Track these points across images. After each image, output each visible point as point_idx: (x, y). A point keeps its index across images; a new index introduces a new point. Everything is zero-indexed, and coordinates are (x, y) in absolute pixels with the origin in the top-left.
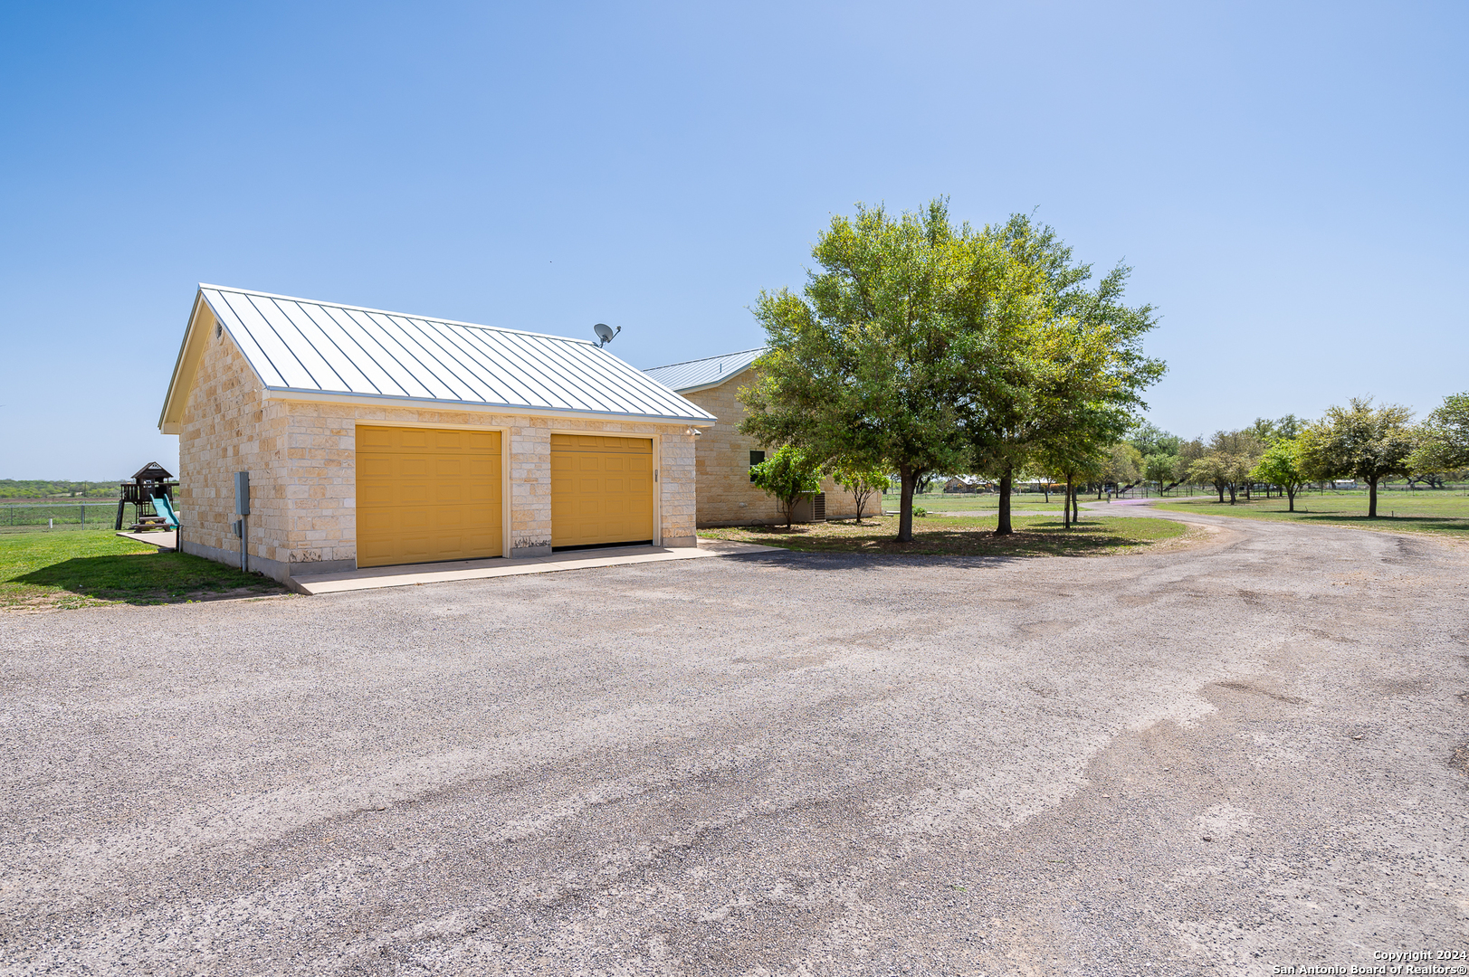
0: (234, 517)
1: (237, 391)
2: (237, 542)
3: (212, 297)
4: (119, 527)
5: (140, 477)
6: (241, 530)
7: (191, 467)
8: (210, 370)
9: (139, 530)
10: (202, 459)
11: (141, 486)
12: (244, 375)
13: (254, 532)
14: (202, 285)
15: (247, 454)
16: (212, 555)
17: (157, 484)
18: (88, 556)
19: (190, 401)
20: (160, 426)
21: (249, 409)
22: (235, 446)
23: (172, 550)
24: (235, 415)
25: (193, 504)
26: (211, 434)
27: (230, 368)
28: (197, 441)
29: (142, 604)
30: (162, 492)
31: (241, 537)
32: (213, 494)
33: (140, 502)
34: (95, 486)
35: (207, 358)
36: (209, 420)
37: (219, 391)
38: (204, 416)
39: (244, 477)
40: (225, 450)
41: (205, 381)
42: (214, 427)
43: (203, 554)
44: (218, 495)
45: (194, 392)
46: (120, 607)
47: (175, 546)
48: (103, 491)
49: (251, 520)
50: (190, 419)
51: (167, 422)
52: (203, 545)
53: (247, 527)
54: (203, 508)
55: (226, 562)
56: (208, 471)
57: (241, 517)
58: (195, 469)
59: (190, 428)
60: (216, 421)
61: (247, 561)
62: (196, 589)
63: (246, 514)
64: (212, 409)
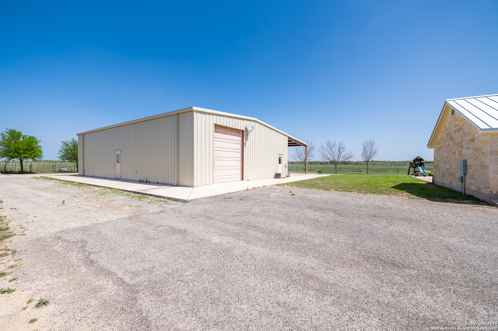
0: (459, 174)
1: (461, 132)
2: (460, 183)
3: (451, 103)
4: (408, 174)
5: (414, 161)
6: (462, 180)
7: (439, 158)
8: (448, 127)
9: (416, 176)
10: (444, 156)
11: (415, 163)
12: (465, 127)
13: (468, 181)
14: (446, 100)
15: (466, 154)
16: (448, 186)
17: (419, 163)
18: (406, 182)
19: (439, 138)
20: (427, 146)
21: (467, 138)
22: (459, 151)
23: (431, 183)
24: (460, 140)
25: (439, 170)
26: (448, 147)
27: (458, 125)
28: (441, 150)
29: (432, 201)
30: (421, 165)
31: (462, 182)
32: (448, 167)
33: (414, 168)
34: (397, 162)
35: (446, 123)
36: (447, 143)
37: (452, 133)
38: (445, 142)
39: (465, 162)
40: (455, 152)
41: (445, 131)
42: (449, 145)
43: (444, 185)
44: (451, 167)
45: (441, 135)
46: (426, 201)
47: (432, 182)
48: (398, 164)
49: (467, 177)
50: (439, 143)
51: (430, 145)
52: (443, 183)
53: (465, 179)
54: (444, 171)
55: (454, 189)
56: (446, 160)
57: (462, 175)
58: (440, 159)
59: (439, 146)
60: (451, 143)
61: (465, 190)
62: (448, 198)
63: (465, 174)
64: (449, 139)
